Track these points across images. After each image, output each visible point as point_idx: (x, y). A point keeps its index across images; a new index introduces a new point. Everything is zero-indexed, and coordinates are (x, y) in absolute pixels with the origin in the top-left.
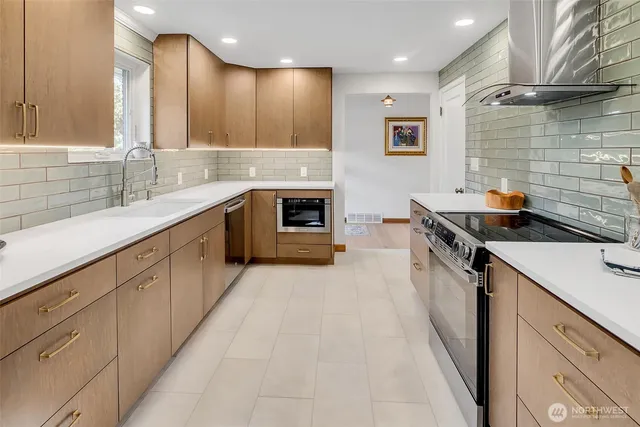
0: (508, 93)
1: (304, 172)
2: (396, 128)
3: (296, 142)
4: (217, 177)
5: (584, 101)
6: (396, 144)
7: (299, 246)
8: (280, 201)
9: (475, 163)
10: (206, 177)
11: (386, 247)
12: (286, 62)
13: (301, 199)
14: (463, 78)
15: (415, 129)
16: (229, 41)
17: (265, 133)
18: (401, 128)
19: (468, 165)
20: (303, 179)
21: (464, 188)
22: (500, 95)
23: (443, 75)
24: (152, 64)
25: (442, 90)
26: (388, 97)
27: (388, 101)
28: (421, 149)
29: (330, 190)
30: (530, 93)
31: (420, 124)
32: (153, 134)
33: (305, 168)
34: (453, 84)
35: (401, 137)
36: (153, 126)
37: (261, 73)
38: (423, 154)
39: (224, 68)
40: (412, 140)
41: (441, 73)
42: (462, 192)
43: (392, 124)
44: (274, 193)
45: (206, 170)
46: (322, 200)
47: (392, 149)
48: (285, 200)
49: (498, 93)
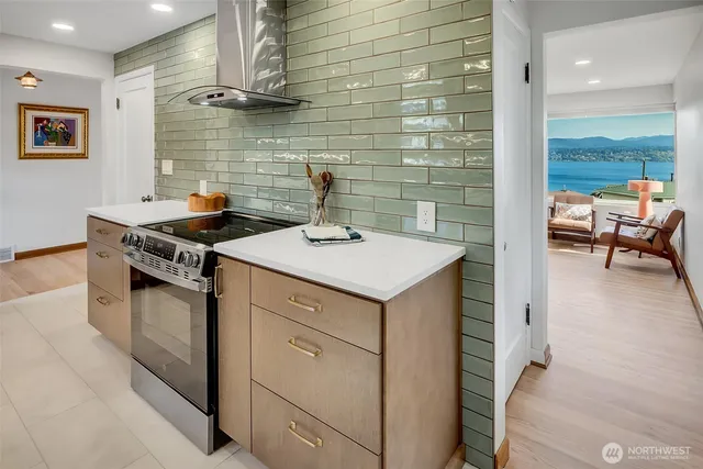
0: (221, 95)
2: (38, 120)
5: (276, 110)
6: (38, 142)
9: (168, 167)
11: (30, 293)
14: (152, 68)
15: (70, 124)
18: (48, 120)
19: (159, 168)
21: (152, 194)
22: (212, 96)
23: (122, 59)
25: (119, 78)
26: (29, 74)
27: (29, 81)
28: (79, 150)
30: (242, 98)
31: (79, 117)
34: (136, 73)
35: (47, 134)
38: (83, 156)
40: (67, 137)
41: (117, 57)
42: (149, 200)
43: (31, 115)
47: (30, 148)
49: (210, 93)
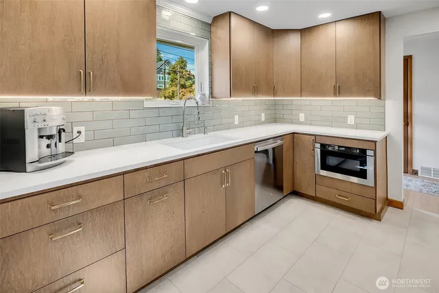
1: (351, 119)
3: (338, 91)
4: (274, 120)
7: (338, 192)
8: (318, 145)
10: (263, 119)
12: (325, 16)
13: (339, 147)
16: (262, 8)
17: (309, 84)
20: (351, 127)
24: (210, 38)
29: (375, 142)
32: (211, 88)
33: (353, 117)
36: (211, 82)
37: (305, 32)
39: (272, 34)
44: (313, 138)
45: (263, 115)
46: (364, 151)
48: (323, 146)
